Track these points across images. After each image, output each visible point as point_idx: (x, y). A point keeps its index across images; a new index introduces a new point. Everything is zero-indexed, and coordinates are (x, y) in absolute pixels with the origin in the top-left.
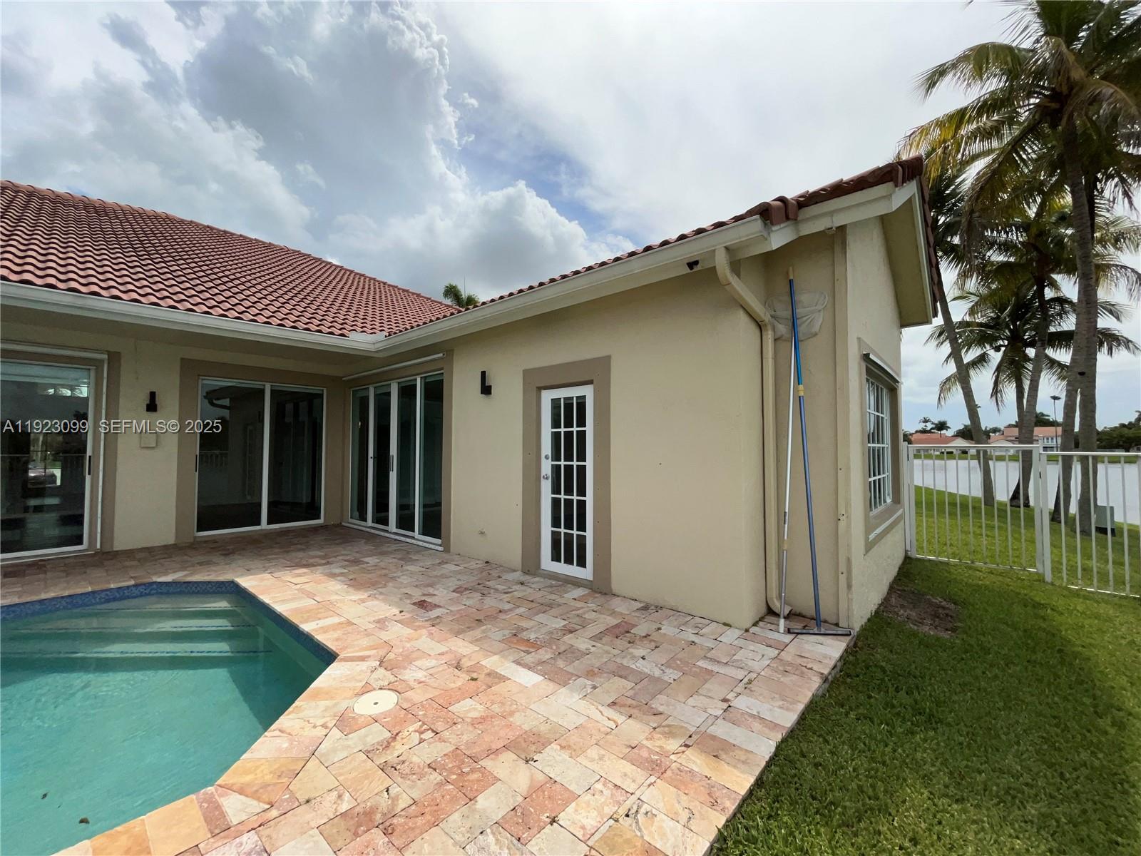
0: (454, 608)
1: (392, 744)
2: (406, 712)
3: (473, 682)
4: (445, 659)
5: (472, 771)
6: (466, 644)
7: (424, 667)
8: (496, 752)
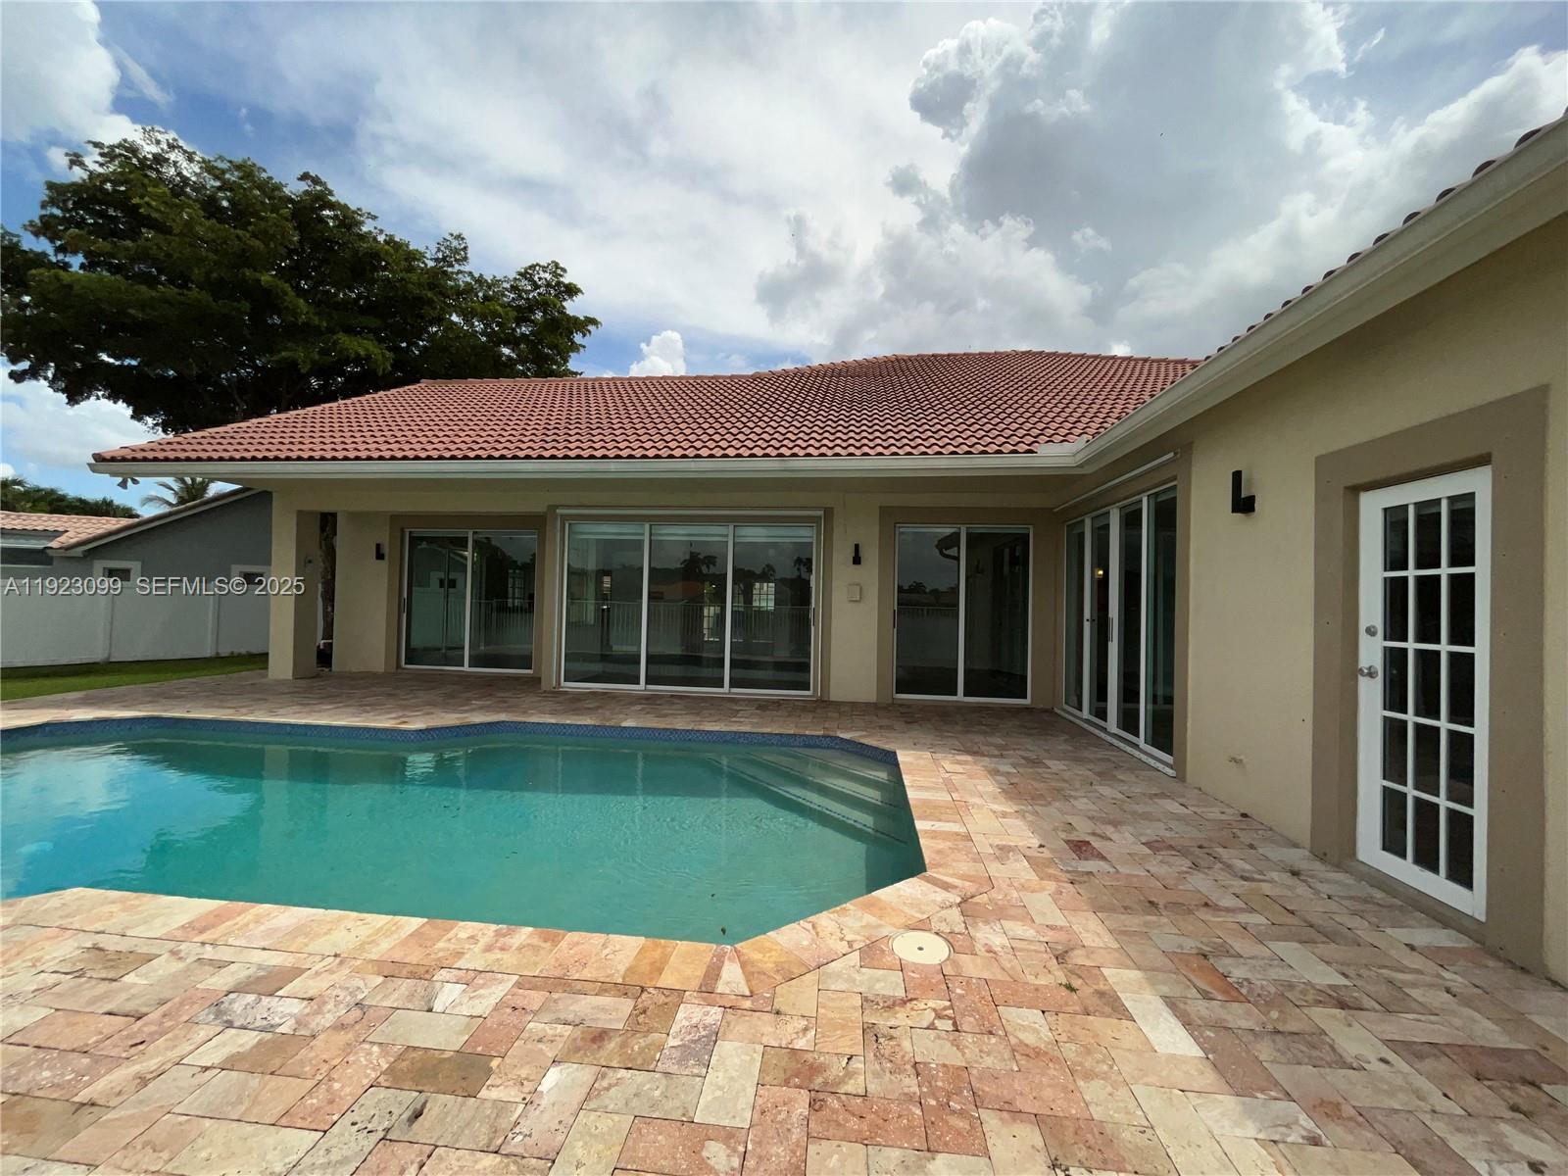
0: (1124, 870)
1: (897, 1008)
2: (944, 979)
3: (1065, 992)
4: (1050, 936)
5: (961, 1113)
6: (1101, 929)
7: (1011, 934)
8: (1017, 1114)
